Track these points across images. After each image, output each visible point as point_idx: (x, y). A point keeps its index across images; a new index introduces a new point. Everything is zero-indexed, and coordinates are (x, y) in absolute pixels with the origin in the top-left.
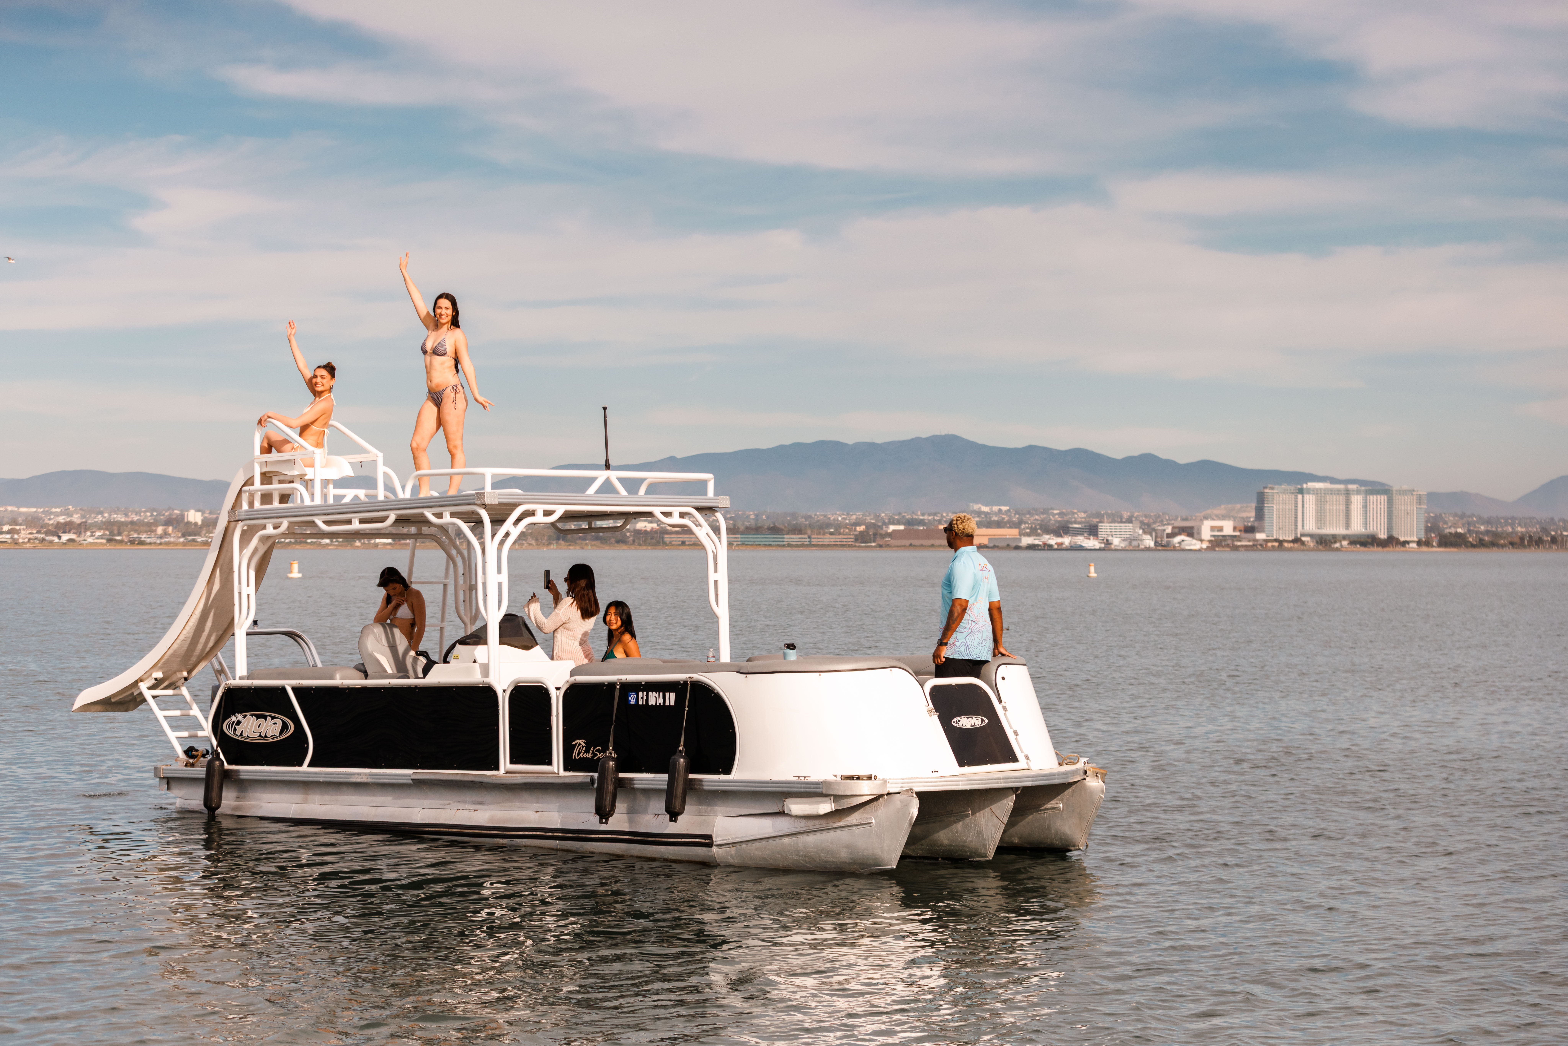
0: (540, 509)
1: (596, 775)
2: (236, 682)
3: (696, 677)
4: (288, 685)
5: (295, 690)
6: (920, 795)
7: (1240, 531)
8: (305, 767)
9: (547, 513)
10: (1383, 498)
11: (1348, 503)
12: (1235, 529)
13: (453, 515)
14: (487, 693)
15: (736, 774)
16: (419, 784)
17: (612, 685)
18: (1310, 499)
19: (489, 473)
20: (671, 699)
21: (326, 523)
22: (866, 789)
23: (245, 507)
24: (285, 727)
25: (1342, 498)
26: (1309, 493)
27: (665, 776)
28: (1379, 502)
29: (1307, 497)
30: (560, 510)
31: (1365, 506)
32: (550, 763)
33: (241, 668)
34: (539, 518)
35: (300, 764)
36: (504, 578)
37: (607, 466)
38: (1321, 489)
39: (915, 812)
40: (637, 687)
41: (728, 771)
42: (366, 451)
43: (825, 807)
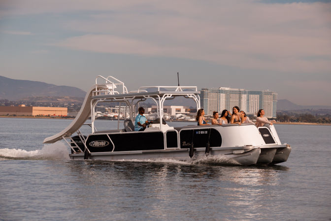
0: (168, 95)
1: (189, 149)
2: (92, 134)
3: (212, 127)
4: (107, 134)
5: (109, 135)
6: (261, 149)
7: (189, 111)
8: (112, 152)
9: (169, 96)
10: (257, 96)
11: (240, 98)
12: (186, 111)
13: (150, 96)
14: (161, 134)
15: (222, 147)
16: (144, 153)
17: (192, 130)
18: (223, 96)
19: (159, 87)
20: (206, 132)
21: (116, 98)
22: (251, 148)
23: (93, 95)
24: (106, 143)
25: (237, 95)
26: (222, 93)
27: (205, 148)
28: (255, 98)
29: (222, 94)
30: (171, 95)
31: (248, 100)
32: (177, 147)
33: (93, 131)
34: (168, 97)
35: (111, 151)
36: (162, 109)
37: (179, 85)
38: (228, 91)
39: (260, 152)
40: (198, 130)
41: (220, 146)
42: (119, 82)
43: (242, 152)
